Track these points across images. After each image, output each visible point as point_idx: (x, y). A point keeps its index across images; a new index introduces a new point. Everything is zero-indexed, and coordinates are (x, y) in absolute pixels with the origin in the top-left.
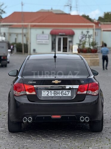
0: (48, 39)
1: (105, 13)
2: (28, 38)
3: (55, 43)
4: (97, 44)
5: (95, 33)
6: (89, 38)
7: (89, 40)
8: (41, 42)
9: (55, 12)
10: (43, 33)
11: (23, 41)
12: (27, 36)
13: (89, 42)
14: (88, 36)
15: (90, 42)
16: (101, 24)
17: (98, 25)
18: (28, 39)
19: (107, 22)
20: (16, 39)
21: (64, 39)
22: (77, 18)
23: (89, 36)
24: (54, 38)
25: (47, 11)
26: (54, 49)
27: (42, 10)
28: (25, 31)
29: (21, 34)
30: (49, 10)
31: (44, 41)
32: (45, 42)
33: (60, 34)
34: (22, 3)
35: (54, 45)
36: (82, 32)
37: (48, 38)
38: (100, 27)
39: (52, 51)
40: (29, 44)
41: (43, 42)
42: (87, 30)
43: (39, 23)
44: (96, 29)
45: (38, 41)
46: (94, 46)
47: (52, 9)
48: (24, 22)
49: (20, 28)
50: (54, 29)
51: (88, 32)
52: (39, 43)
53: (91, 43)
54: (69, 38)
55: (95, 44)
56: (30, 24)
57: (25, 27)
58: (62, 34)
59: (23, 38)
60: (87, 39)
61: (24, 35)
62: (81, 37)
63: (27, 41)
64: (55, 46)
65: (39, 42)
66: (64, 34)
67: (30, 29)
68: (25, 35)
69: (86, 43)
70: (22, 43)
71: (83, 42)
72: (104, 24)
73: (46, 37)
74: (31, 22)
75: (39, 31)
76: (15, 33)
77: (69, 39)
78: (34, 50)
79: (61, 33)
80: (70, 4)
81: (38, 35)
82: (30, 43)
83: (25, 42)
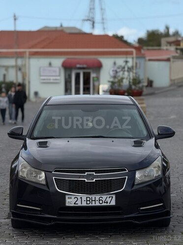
0: (59, 76)
1: (148, 31)
2: (26, 73)
3: (70, 82)
4: (142, 81)
5: (136, 64)
6: (128, 71)
7: (129, 75)
8: (47, 79)
9: (68, 31)
10: (50, 64)
11: (17, 78)
12: (23, 70)
13: (128, 79)
14: (126, 69)
15: (130, 79)
16: (144, 50)
17: (140, 51)
18: (26, 76)
19: (152, 46)
20: (5, 76)
21: (84, 74)
22: (104, 40)
23: (128, 68)
24: (68, 73)
25: (54, 29)
26: (69, 91)
27: (46, 27)
28: (20, 62)
29: (12, 67)
30: (56, 28)
31: (52, 78)
32: (53, 80)
33: (78, 66)
34: (15, 16)
35: (68, 84)
36: (115, 63)
37: (58, 74)
38: (144, 54)
39: (65, 95)
40: (27, 83)
41: (50, 79)
42: (125, 59)
43: (43, 48)
44: (137, 58)
45: (42, 78)
46: (138, 85)
47: (61, 26)
48: (19, 48)
49: (12, 57)
50: (68, 58)
51: (127, 62)
52: (45, 81)
53: (131, 81)
54: (93, 73)
55: (139, 82)
56: (28, 50)
57: (20, 55)
58: (81, 66)
59: (17, 74)
60: (126, 73)
61: (18, 69)
62: (113, 71)
63: (24, 79)
64: (71, 86)
65: (44, 79)
66: (85, 66)
67: (29, 58)
68: (20, 69)
69: (124, 81)
70: (15, 81)
71: (119, 78)
72: (148, 50)
73: (55, 71)
74: (30, 48)
75: (43, 62)
76: (4, 66)
77: (93, 75)
78: (36, 94)
79: (80, 64)
80: (93, 18)
81: (42, 69)
82: (29, 82)
83: (20, 80)
